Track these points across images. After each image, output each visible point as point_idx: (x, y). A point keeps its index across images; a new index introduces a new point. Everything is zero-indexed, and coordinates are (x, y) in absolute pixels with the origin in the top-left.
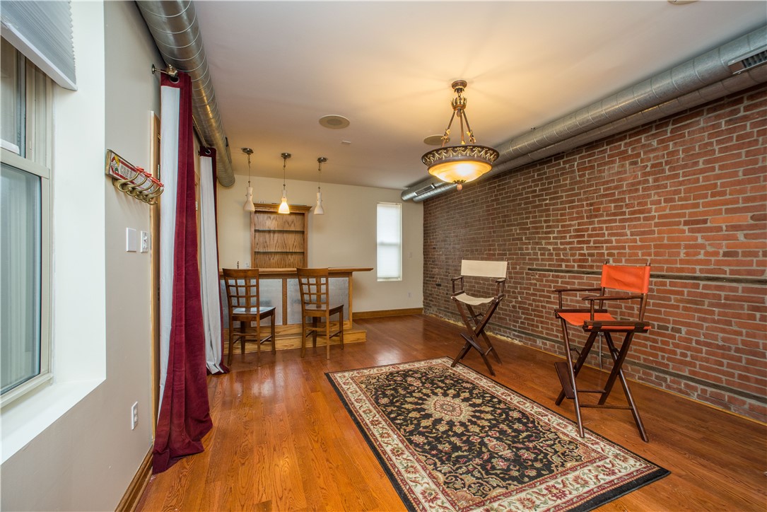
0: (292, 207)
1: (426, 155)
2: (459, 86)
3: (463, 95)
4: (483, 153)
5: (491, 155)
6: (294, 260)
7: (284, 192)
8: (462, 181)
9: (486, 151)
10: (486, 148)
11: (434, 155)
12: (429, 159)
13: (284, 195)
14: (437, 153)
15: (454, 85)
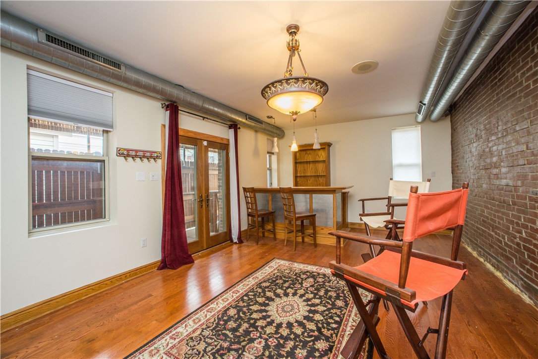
0: (300, 146)
1: (264, 89)
2: (293, 30)
3: (297, 37)
4: (314, 85)
5: (321, 88)
6: (323, 181)
7: (294, 137)
8: (296, 112)
9: (316, 83)
10: (316, 80)
11: (270, 88)
12: (267, 92)
13: (294, 139)
14: (273, 86)
15: (289, 28)
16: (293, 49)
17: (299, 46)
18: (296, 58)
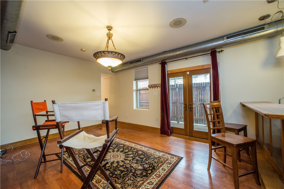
2: (110, 28)
3: (111, 32)
15: (107, 27)
16: (110, 36)
17: (112, 36)
18: (110, 41)
